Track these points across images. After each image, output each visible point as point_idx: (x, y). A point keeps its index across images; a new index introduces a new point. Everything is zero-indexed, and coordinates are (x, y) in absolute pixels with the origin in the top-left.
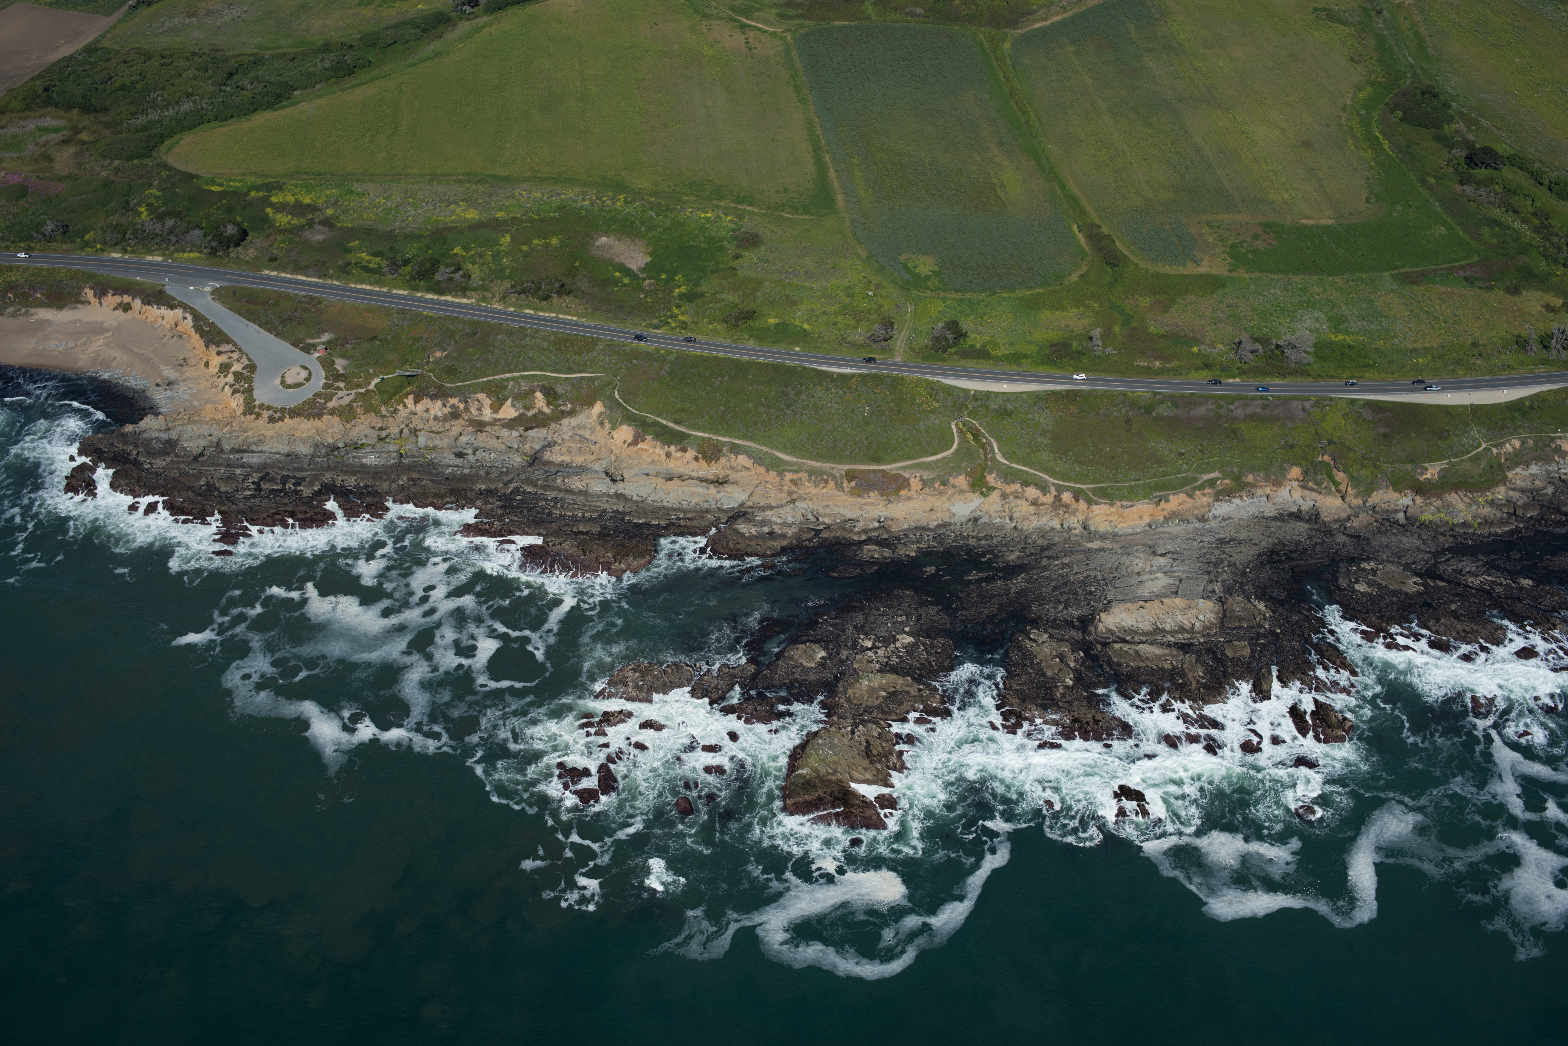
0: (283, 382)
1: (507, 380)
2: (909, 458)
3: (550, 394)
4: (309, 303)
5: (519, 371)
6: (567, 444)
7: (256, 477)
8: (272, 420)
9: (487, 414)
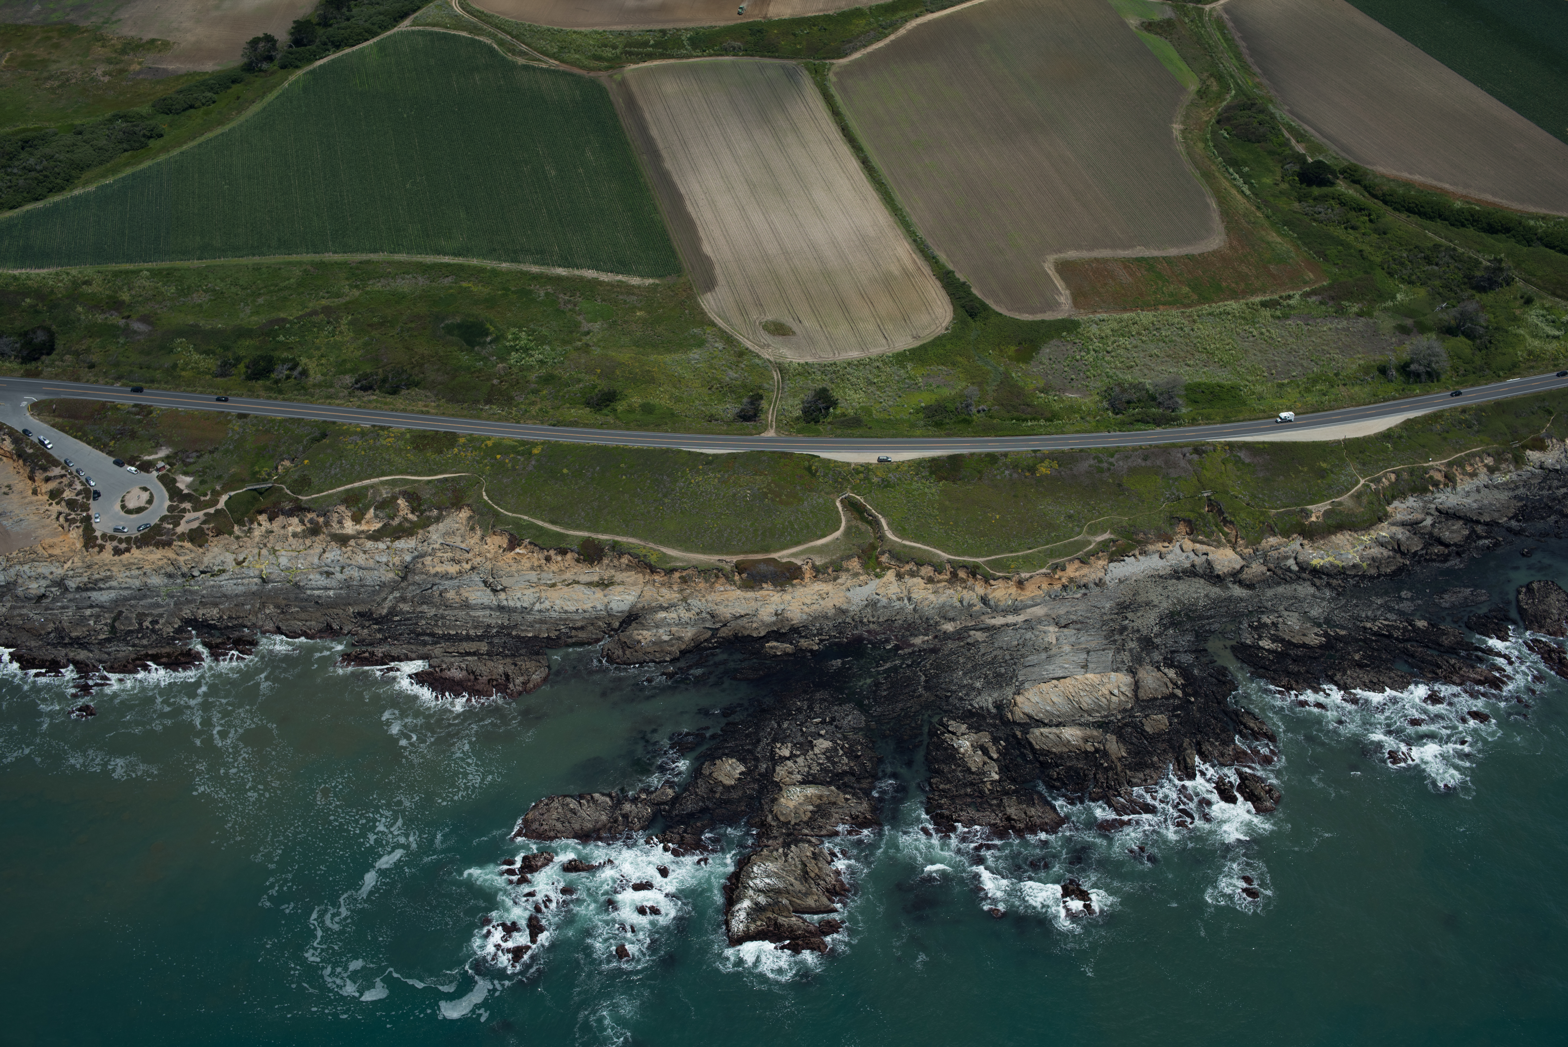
0: (123, 507)
1: (366, 488)
2: (798, 543)
3: (414, 499)
4: (138, 414)
5: (378, 476)
6: (439, 554)
7: (108, 618)
8: (117, 552)
9: (349, 527)
